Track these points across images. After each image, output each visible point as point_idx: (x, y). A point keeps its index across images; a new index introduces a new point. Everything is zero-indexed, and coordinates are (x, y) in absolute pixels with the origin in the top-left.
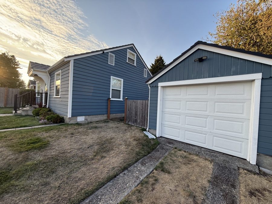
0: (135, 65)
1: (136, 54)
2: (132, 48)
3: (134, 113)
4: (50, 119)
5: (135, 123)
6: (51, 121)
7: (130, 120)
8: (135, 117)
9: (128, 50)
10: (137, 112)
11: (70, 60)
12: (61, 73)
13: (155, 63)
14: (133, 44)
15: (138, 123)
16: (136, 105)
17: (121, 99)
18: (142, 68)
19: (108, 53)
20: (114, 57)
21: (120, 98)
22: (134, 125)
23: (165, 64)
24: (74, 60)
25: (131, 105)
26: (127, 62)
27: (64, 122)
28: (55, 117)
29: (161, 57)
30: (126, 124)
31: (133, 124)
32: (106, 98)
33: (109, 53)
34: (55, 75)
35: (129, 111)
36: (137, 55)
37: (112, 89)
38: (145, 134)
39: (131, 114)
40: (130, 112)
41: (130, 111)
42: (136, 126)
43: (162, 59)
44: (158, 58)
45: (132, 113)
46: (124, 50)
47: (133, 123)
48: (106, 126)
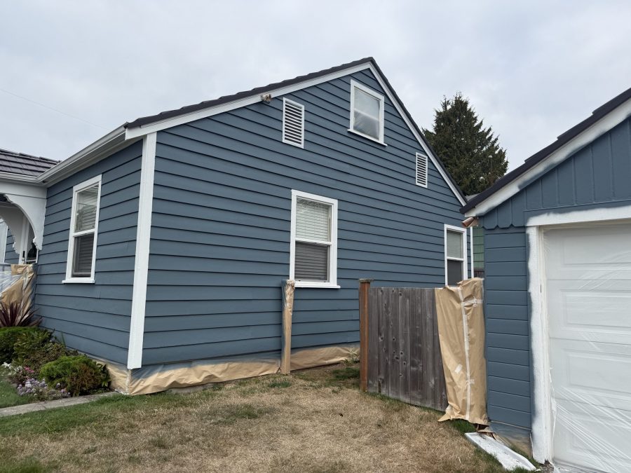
0: (381, 141)
1: (382, 98)
2: (370, 74)
3: (405, 346)
4: (59, 376)
5: (414, 393)
6: (64, 384)
7: (387, 377)
8: (413, 364)
9: (353, 83)
10: (419, 340)
11: (145, 136)
12: (100, 184)
13: (438, 128)
14: (371, 60)
15: (429, 393)
16: (413, 307)
17: (332, 283)
18: (409, 149)
19: (279, 99)
20: (303, 113)
21: (325, 277)
22: (407, 400)
23: (481, 131)
24: (158, 132)
25: (387, 308)
26: (351, 130)
27: (109, 388)
28: (77, 367)
29: (461, 102)
30: (373, 395)
31: (402, 398)
32: (275, 282)
33: (284, 99)
34: (75, 196)
35: (380, 334)
36: (388, 103)
37: (298, 243)
38: (476, 445)
39: (391, 350)
40: (386, 340)
41: (387, 335)
42: (419, 403)
43: (468, 108)
44: (449, 107)
45: (396, 345)
46: (339, 84)
47: (406, 391)
48: (286, 403)
